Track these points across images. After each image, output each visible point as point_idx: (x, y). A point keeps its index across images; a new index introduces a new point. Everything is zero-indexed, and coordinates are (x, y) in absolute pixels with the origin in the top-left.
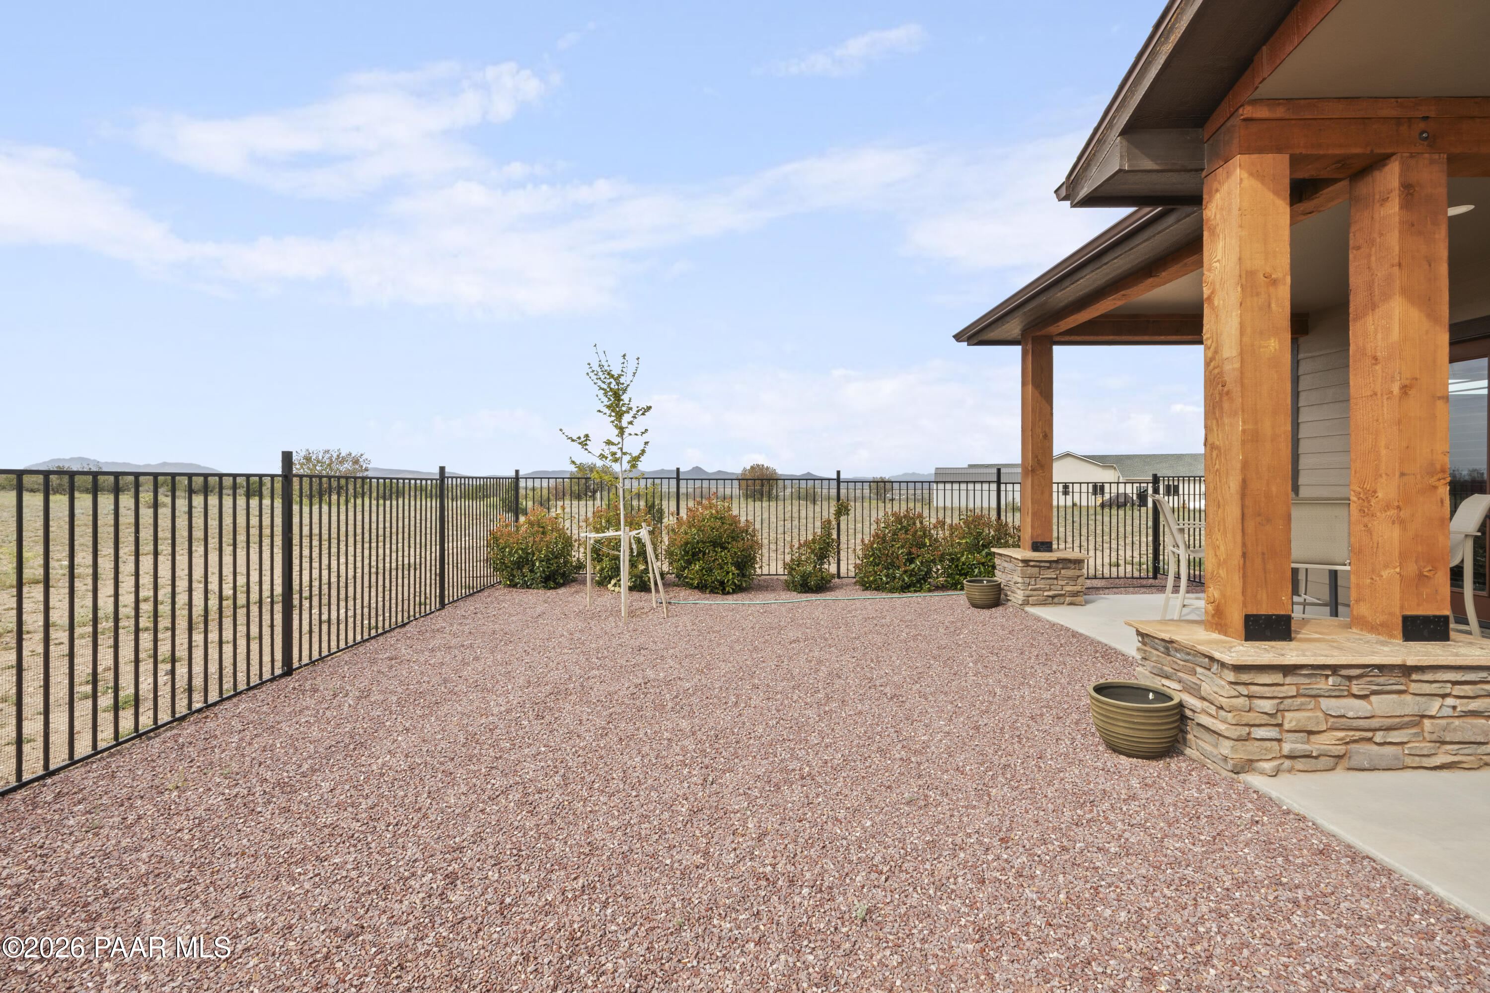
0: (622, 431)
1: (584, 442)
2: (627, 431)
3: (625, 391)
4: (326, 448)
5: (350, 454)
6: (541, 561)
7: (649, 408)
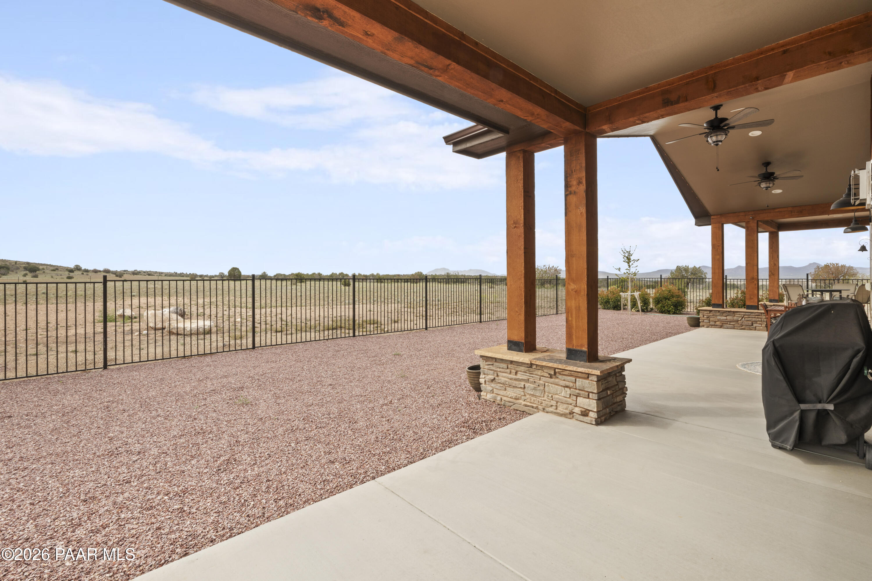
0: (629, 266)
1: (619, 269)
2: (631, 266)
3: (631, 255)
4: (544, 265)
5: (553, 267)
6: (612, 302)
7: (638, 260)
